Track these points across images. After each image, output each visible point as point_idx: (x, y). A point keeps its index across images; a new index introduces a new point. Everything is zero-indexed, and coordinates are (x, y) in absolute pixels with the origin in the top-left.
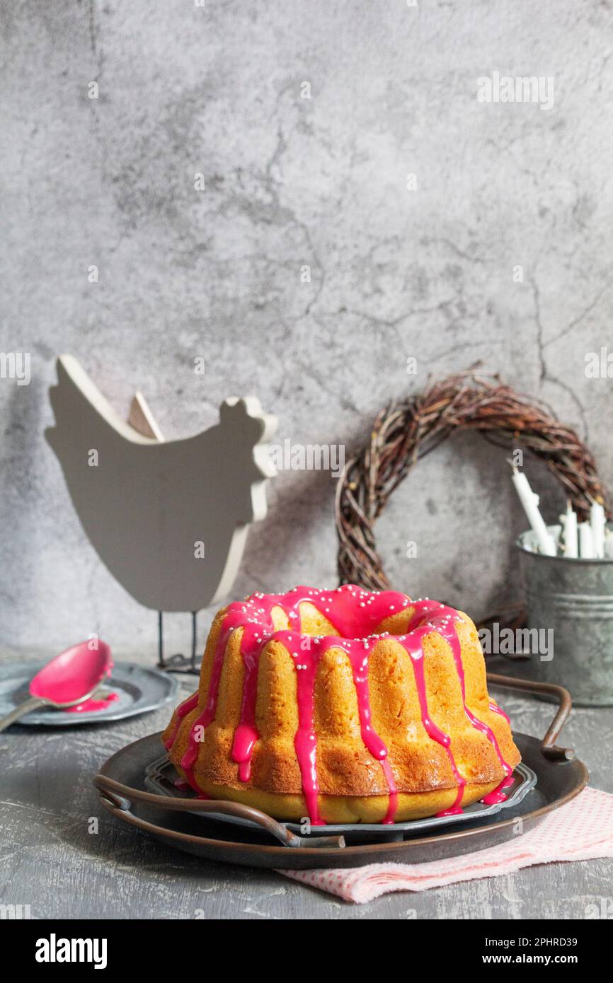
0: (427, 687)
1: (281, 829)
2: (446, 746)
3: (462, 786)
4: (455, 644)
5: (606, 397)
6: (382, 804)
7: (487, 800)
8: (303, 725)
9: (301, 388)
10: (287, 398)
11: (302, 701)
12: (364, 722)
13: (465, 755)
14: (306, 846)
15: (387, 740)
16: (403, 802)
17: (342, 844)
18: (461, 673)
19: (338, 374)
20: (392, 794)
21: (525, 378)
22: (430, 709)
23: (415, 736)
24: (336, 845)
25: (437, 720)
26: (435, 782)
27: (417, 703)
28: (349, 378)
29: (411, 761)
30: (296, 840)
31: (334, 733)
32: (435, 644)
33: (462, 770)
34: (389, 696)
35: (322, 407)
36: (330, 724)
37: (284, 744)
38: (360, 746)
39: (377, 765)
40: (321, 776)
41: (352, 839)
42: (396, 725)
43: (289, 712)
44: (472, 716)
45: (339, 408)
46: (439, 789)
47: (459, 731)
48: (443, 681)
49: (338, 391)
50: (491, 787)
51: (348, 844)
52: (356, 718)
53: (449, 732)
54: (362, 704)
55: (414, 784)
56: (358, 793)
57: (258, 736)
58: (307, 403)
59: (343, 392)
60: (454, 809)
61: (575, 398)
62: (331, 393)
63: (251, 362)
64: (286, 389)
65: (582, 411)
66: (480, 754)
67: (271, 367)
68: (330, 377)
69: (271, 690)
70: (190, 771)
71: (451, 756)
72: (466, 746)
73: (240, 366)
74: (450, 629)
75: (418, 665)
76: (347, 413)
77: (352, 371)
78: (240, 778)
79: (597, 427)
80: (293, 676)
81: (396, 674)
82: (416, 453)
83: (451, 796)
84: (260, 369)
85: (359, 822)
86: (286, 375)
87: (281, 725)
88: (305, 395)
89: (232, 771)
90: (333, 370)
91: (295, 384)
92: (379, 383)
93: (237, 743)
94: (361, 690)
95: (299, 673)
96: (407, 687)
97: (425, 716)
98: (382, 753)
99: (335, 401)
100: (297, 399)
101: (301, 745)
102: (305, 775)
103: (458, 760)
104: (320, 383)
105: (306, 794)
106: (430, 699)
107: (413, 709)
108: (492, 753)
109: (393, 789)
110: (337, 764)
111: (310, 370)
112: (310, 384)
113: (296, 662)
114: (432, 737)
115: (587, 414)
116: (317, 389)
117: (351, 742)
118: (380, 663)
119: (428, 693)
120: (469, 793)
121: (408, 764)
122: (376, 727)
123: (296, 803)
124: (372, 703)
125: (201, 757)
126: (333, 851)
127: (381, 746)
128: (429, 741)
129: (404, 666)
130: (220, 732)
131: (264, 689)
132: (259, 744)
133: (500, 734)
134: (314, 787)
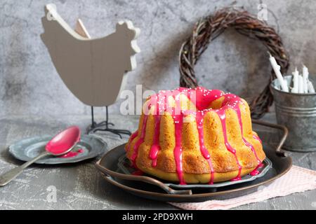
0: (227, 130)
1: (166, 186)
2: (234, 153)
3: (240, 169)
4: (239, 113)
5: (286, 15)
6: (208, 177)
7: (252, 174)
8: (177, 145)
9: (164, 13)
10: (159, 17)
11: (177, 135)
12: (201, 144)
13: (242, 157)
14: (177, 194)
15: (210, 151)
16: (217, 176)
17: (191, 193)
18: (241, 124)
19: (179, 7)
20: (212, 173)
21: (254, 8)
22: (228, 138)
23: (223, 151)
24: (188, 193)
25: (231, 143)
26: (230, 168)
27: (223, 137)
28: (184, 8)
29: (220, 160)
30: (173, 191)
31: (189, 148)
32: (231, 113)
33: (241, 163)
34: (212, 134)
35: (173, 20)
36: (188, 146)
37: (170, 152)
38: (199, 154)
39: (206, 162)
40: (184, 166)
41: (195, 191)
42: (214, 145)
43: (172, 140)
44: (245, 141)
45: (180, 20)
46: (231, 171)
47: (240, 147)
48: (233, 127)
49: (179, 14)
50: (253, 169)
51: (193, 193)
52: (198, 143)
53: (235, 147)
54: (201, 137)
55: (221, 169)
56: (198, 172)
57: (160, 148)
58: (167, 18)
59: (181, 14)
60: (238, 177)
61: (274, 15)
62: (176, 15)
63: (145, 3)
64: (158, 13)
65: (277, 20)
66: (248, 156)
67: (152, 5)
68: (176, 9)
69: (165, 131)
70: (134, 161)
71: (236, 157)
72: (242, 153)
73: (140, 4)
74: (237, 107)
75: (223, 122)
76: (183, 22)
77: (184, 6)
78: (153, 166)
79: (283, 26)
80: (174, 126)
81: (214, 125)
82: (211, 38)
83: (236, 173)
84: (148, 6)
85: (199, 183)
86: (158, 8)
87: (168, 145)
88: (166, 15)
89: (149, 163)
90: (177, 5)
91: (162, 11)
92: (195, 10)
93: (151, 151)
94: (200, 131)
95: (175, 124)
96: (218, 130)
97: (226, 141)
98: (208, 156)
99: (178, 17)
100: (163, 17)
101: (175, 152)
102: (177, 165)
103: (239, 159)
104: (172, 11)
105: (178, 172)
106: (228, 135)
107: (221, 138)
108: (253, 156)
109: (212, 170)
110: (190, 161)
111: (168, 6)
112: (168, 11)
113: (175, 120)
114: (228, 150)
115: (278, 22)
116: (171, 13)
117: (196, 152)
118: (208, 121)
119: (227, 132)
120: (243, 172)
121: (218, 161)
122: (206, 146)
123: (174, 176)
124: (204, 136)
125: (138, 156)
126: (187, 196)
127: (208, 153)
128: (228, 152)
129: (217, 122)
130: (146, 148)
131: (161, 130)
132: (160, 152)
133: (256, 148)
134: (181, 169)
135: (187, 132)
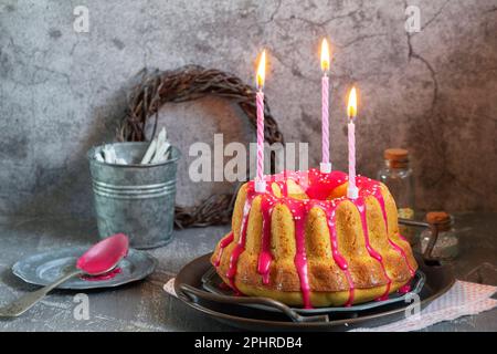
0: (368, 227)
1: (292, 312)
2: (380, 260)
3: (389, 283)
4: (382, 202)
6: (345, 296)
8: (299, 252)
11: (298, 237)
12: (333, 249)
13: (390, 265)
14: (306, 321)
15: (348, 259)
16: (358, 294)
17: (327, 320)
18: (385, 218)
20: (352, 290)
22: (370, 239)
23: (366, 259)
24: (324, 320)
25: (374, 246)
26: (375, 282)
27: (363, 237)
29: (361, 270)
30: (301, 318)
31: (317, 255)
32: (372, 202)
33: (389, 273)
34: (348, 233)
36: (315, 250)
37: (288, 262)
38: (333, 263)
39: (343, 273)
40: (311, 282)
42: (352, 250)
43: (292, 244)
44: (392, 243)
46: (378, 285)
47: (386, 251)
48: (377, 223)
50: (404, 283)
51: (330, 320)
52: (329, 247)
53: (382, 252)
54: (333, 238)
55: (364, 283)
56: (333, 289)
57: (272, 259)
60: (384, 297)
66: (398, 264)
70: (232, 279)
71: (383, 266)
72: (390, 260)
74: (378, 193)
75: (363, 215)
78: (264, 284)
80: (293, 223)
81: (352, 220)
83: (383, 289)
87: (287, 251)
89: (258, 279)
93: (260, 263)
94: (331, 229)
95: (295, 221)
96: (357, 227)
97: (368, 244)
98: (345, 266)
101: (298, 261)
102: (301, 280)
103: (386, 268)
105: (303, 291)
106: (370, 234)
107: (361, 240)
108: (404, 264)
109: (352, 286)
110: (319, 273)
113: (294, 215)
114: (372, 255)
117: (327, 261)
118: (342, 214)
119: (369, 230)
120: (393, 287)
121: (359, 272)
122: (341, 251)
123: (297, 296)
124: (338, 237)
125: (238, 271)
126: (320, 323)
127: (344, 262)
128: (371, 258)
129: (356, 216)
130: (250, 257)
131: (275, 231)
132: (273, 262)
133: (407, 253)
134: (308, 287)
135: (312, 231)
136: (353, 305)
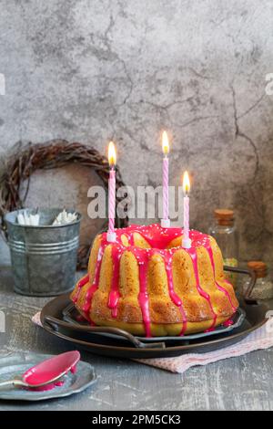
0: (199, 271)
1: (136, 339)
2: (208, 299)
3: (215, 319)
4: (210, 251)
6: (180, 327)
8: (142, 290)
11: (142, 278)
12: (170, 289)
13: (216, 303)
14: (147, 347)
15: (181, 297)
16: (190, 326)
17: (164, 346)
18: (213, 264)
20: (184, 322)
22: (200, 282)
23: (196, 297)
24: (161, 346)
25: (204, 288)
26: (203, 316)
27: (195, 280)
29: (193, 306)
30: (142, 344)
31: (156, 294)
32: (202, 251)
33: (215, 310)
34: (182, 276)
36: (156, 290)
37: (133, 299)
38: (169, 300)
39: (177, 309)
40: (151, 315)
41: (169, 343)
42: (185, 290)
43: (136, 285)
44: (218, 285)
46: (206, 319)
47: (213, 292)
48: (206, 268)
50: (228, 318)
51: (167, 346)
52: (167, 287)
53: (209, 292)
54: (170, 280)
55: (194, 317)
56: (169, 322)
57: (120, 296)
60: (211, 329)
66: (223, 302)
67: (107, 129)
69: (127, 274)
70: (88, 312)
71: (210, 304)
72: (216, 299)
74: (208, 243)
75: (195, 261)
78: (114, 317)
80: (138, 267)
81: (185, 266)
83: (210, 322)
85: (168, 336)
87: (132, 290)
89: (108, 312)
93: (110, 299)
94: (168, 273)
95: (139, 265)
96: (190, 271)
97: (198, 286)
98: (179, 303)
101: (141, 298)
102: (143, 314)
103: (213, 305)
105: (145, 323)
106: (200, 277)
107: (193, 282)
108: (228, 302)
109: (185, 320)
110: (158, 308)
111: (126, 130)
113: (138, 261)
114: (201, 295)
117: (165, 298)
118: (178, 261)
119: (199, 274)
120: (218, 321)
121: (191, 308)
122: (176, 290)
123: (140, 327)
124: (174, 279)
125: (92, 306)
126: (160, 349)
127: (179, 300)
128: (200, 297)
129: (189, 262)
130: (102, 294)
131: (122, 274)
132: (121, 299)
133: (230, 294)
134: (148, 320)
135: (153, 274)
136: (185, 335)
